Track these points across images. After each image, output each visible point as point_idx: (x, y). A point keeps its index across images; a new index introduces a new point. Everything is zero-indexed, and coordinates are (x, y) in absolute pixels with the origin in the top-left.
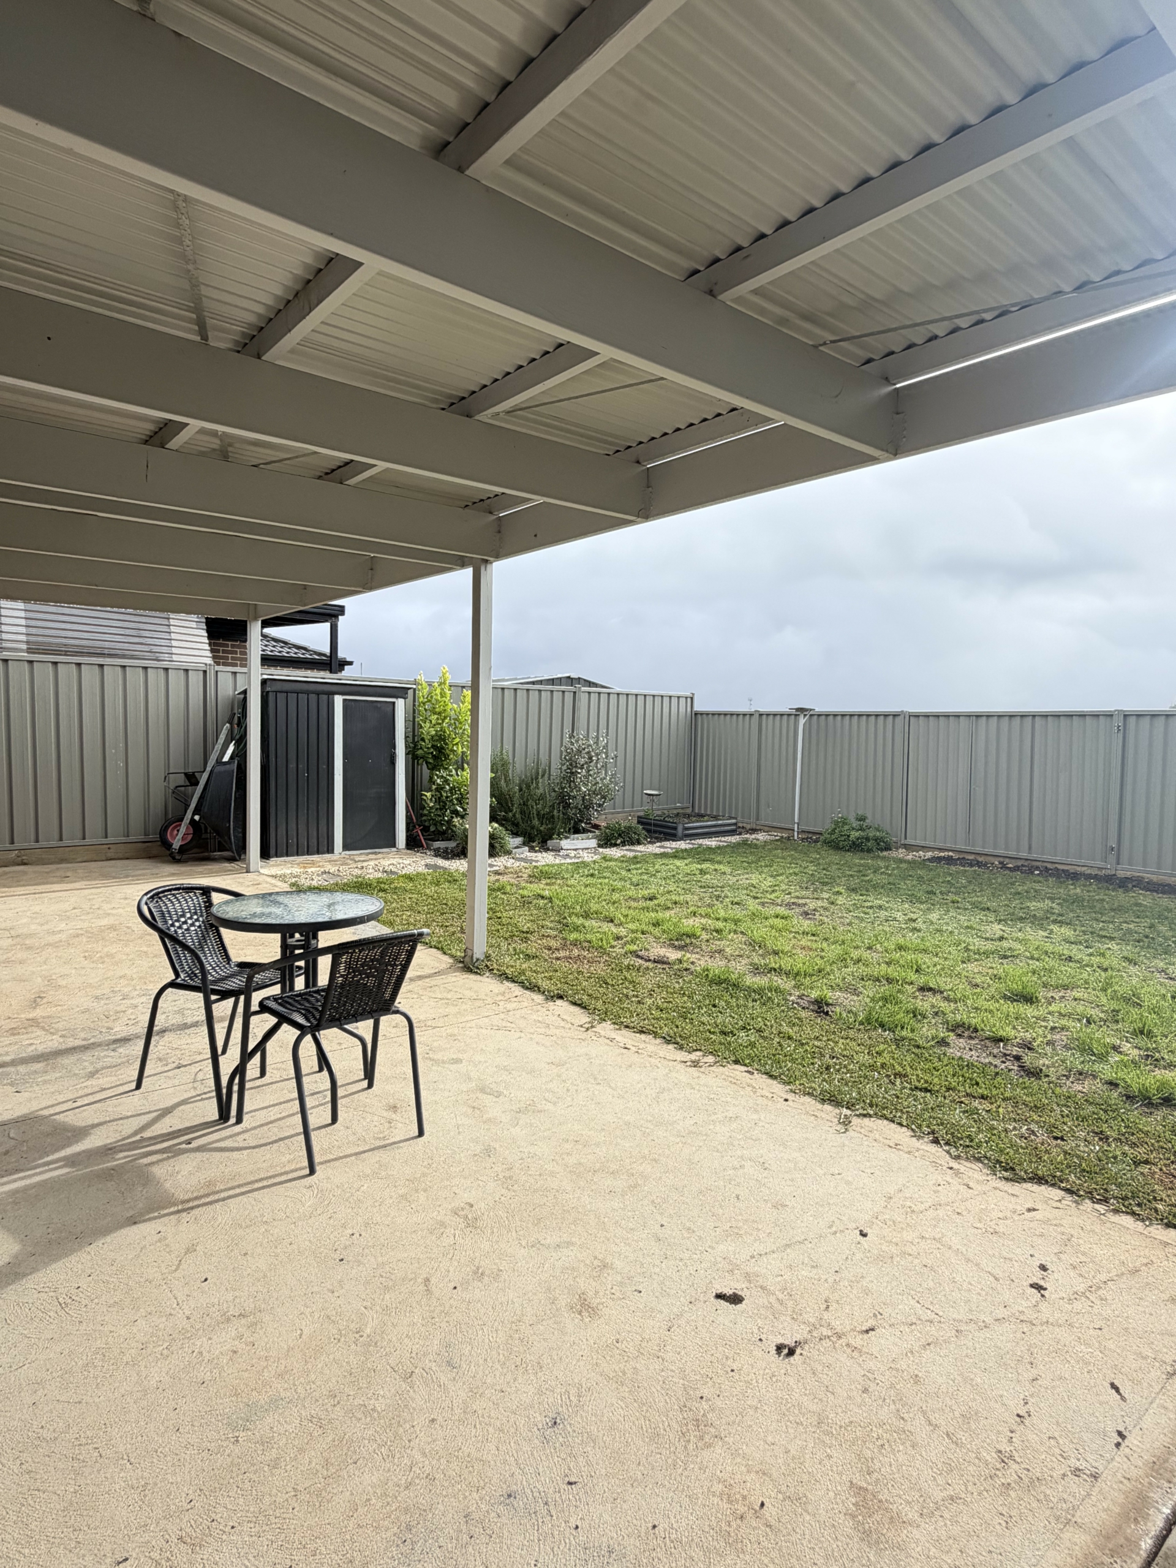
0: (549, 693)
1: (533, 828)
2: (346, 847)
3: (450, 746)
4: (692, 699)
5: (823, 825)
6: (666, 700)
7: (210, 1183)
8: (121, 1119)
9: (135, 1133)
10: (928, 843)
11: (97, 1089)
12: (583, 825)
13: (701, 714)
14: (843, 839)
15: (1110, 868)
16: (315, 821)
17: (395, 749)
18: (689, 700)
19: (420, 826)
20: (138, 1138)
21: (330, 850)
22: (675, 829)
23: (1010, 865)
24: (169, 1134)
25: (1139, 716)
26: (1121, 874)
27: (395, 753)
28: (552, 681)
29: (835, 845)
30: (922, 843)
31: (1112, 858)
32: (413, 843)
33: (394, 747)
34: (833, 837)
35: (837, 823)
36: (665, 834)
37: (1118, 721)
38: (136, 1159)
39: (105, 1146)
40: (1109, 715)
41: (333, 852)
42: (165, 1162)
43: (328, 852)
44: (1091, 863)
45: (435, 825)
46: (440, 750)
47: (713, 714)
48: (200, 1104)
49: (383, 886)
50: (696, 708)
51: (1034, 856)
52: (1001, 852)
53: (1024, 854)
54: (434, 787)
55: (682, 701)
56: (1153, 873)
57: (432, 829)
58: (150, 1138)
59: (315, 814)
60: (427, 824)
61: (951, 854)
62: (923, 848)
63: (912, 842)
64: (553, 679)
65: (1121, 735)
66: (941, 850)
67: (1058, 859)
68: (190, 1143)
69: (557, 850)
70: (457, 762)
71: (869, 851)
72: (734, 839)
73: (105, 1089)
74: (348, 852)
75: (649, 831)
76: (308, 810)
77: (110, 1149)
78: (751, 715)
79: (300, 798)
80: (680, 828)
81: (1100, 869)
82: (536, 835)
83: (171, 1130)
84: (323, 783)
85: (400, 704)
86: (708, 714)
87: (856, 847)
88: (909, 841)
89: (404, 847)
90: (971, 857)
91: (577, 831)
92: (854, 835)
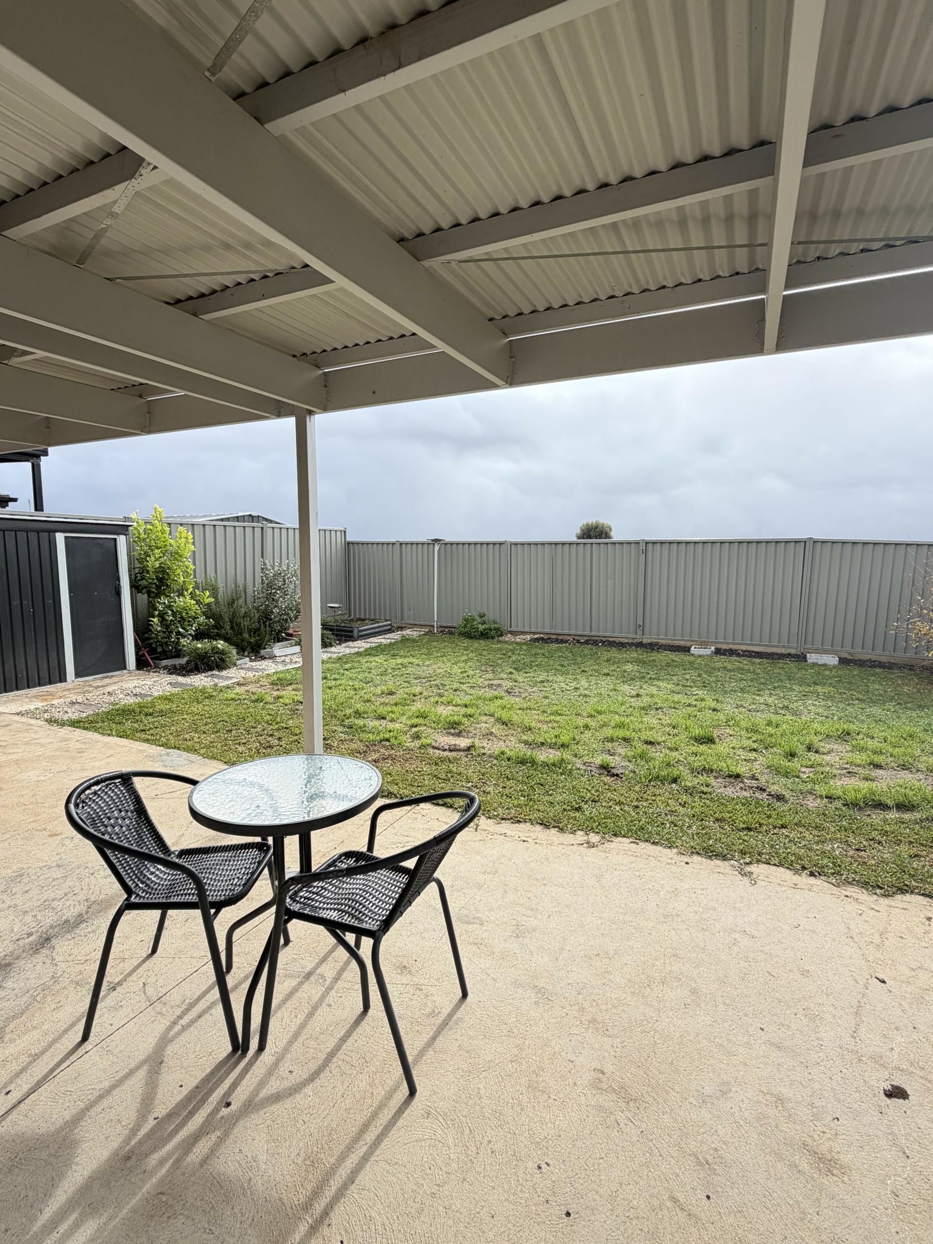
0: (242, 528)
1: (243, 640)
2: (78, 675)
3: (172, 577)
4: (345, 532)
5: (457, 621)
6: (328, 533)
7: (312, 1162)
8: (101, 1097)
9: (142, 1116)
10: (527, 629)
11: (24, 1060)
12: (283, 635)
13: (353, 543)
14: (474, 630)
15: (639, 638)
16: (45, 653)
17: (119, 581)
18: (343, 533)
19: (146, 648)
20: (151, 1123)
21: (62, 678)
22: (352, 632)
23: (582, 641)
24: (188, 1099)
25: (654, 543)
26: (645, 641)
27: (119, 585)
28: (237, 519)
29: (469, 636)
30: (522, 630)
31: (640, 632)
32: (142, 664)
33: (118, 579)
34: (466, 630)
35: (467, 620)
36: (346, 636)
37: (642, 546)
38: (178, 1161)
39: (116, 1154)
40: (637, 543)
41: (65, 681)
42: (223, 1149)
43: (61, 681)
44: (628, 636)
45: (161, 645)
46: (161, 580)
47: (363, 544)
48: (186, 1036)
49: (146, 710)
50: (349, 539)
51: (593, 633)
52: (572, 632)
53: (587, 633)
54: (157, 613)
55: (339, 533)
56: (662, 639)
57: (159, 649)
58: (171, 1115)
59: (44, 647)
60: (154, 646)
61: (542, 635)
62: (523, 633)
63: (515, 629)
64: (238, 517)
65: (644, 554)
66: (534, 633)
67: (608, 634)
68: (228, 1104)
69: (272, 657)
70: (178, 591)
71: (493, 638)
72: (396, 636)
73: (36, 1057)
74: (79, 679)
75: (337, 635)
76: (36, 644)
77: (128, 1158)
78: (393, 544)
79: (27, 633)
80: (355, 632)
81: (633, 639)
82: (247, 647)
83: (185, 1091)
84: (50, 617)
85: (122, 540)
86: (358, 544)
87: (485, 635)
88: (514, 629)
89: (134, 668)
90: (554, 637)
91: (279, 640)
92: (481, 627)
